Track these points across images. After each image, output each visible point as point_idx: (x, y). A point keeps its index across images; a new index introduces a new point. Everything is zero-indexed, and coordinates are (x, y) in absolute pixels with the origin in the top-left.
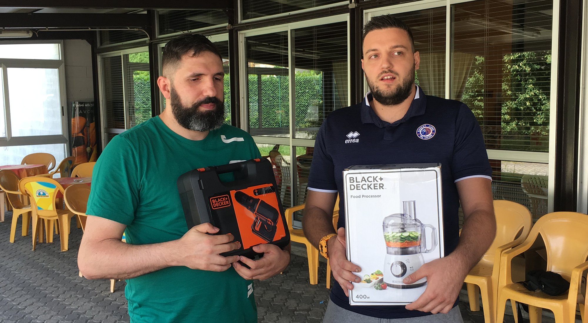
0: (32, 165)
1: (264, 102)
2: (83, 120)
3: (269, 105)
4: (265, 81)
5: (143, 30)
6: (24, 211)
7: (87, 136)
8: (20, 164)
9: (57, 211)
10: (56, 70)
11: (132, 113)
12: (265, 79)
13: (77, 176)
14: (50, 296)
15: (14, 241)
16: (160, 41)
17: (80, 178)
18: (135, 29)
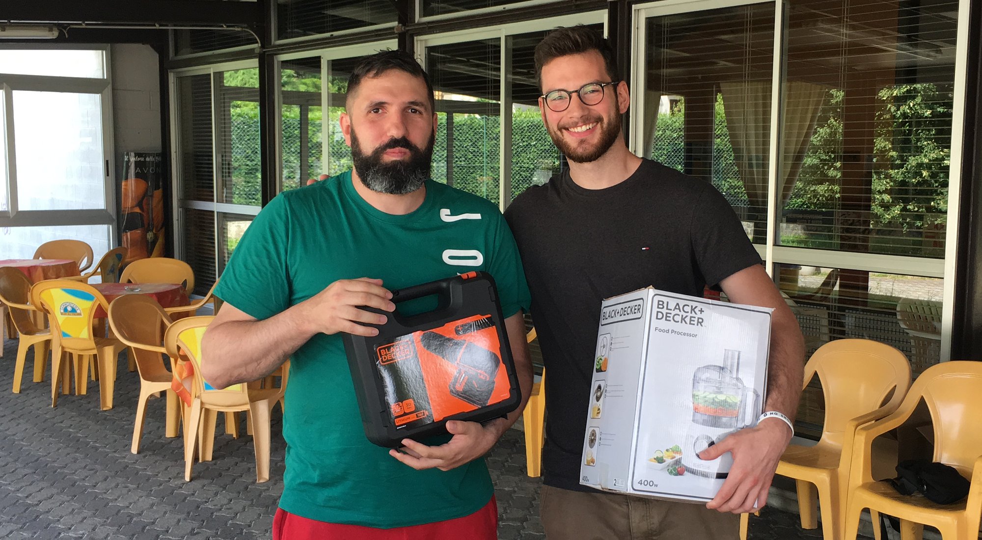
0: (53, 260)
1: (457, 161)
2: (143, 184)
3: (466, 167)
4: (460, 123)
5: (249, 30)
6: (38, 339)
7: (148, 213)
8: (32, 258)
9: (94, 340)
10: (97, 97)
11: (227, 175)
12: (460, 121)
13: (129, 282)
14: (81, 484)
15: (20, 391)
16: (279, 50)
17: (136, 284)
18: (237, 29)
